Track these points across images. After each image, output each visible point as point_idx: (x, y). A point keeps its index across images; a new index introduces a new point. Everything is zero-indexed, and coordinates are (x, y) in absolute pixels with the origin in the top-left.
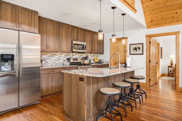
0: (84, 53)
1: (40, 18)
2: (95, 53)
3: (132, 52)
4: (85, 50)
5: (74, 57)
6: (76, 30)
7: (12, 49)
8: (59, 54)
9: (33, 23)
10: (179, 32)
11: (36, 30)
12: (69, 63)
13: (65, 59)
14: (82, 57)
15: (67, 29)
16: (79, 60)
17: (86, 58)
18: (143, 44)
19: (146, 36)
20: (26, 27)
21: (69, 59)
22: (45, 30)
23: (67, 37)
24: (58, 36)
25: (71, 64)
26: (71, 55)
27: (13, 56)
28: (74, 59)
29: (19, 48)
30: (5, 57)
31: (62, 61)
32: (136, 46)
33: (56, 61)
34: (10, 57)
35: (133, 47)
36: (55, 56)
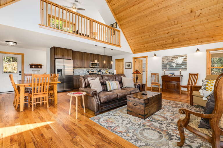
0: (98, 68)
1: (73, 51)
2: (105, 68)
3: (127, 67)
4: (98, 66)
5: (92, 70)
6: (92, 55)
7: (61, 66)
8: (83, 68)
9: (69, 55)
10: (147, 56)
11: (71, 58)
12: (88, 74)
13: (87, 71)
14: (97, 71)
15: (87, 55)
16: (95, 72)
17: (100, 71)
18: (131, 63)
19: (133, 58)
20: (66, 57)
21: (88, 72)
22: (75, 57)
23: (87, 60)
24: (82, 59)
25: (90, 74)
26: (90, 69)
27: (61, 69)
28: (92, 72)
29: (64, 66)
30: (59, 70)
31: (85, 72)
32: (128, 64)
33: (82, 73)
34: (61, 70)
35: (127, 64)
36: (81, 70)
